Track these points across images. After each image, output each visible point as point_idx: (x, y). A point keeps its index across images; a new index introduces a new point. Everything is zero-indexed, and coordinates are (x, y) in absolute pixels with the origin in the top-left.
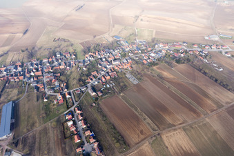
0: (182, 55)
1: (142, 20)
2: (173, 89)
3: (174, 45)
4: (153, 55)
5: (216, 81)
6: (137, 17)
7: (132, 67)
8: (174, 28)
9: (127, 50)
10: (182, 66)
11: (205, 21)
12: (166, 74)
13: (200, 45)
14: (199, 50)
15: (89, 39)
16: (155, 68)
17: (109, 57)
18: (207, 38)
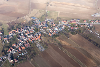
0: (76, 28)
1: (51, 5)
2: (68, 53)
3: (71, 22)
4: (56, 29)
5: (97, 45)
6: (48, 3)
7: (41, 39)
8: (72, 9)
9: (39, 26)
10: (75, 36)
11: (92, 4)
12: (64, 43)
13: (88, 21)
14: (87, 24)
15: (14, 20)
16: (57, 38)
17: (26, 32)
18: (93, 16)
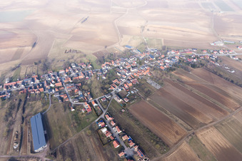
0: (195, 60)
1: (148, 30)
2: (195, 91)
3: (185, 52)
4: (167, 61)
5: (232, 81)
6: (143, 28)
8: (181, 36)
9: (141, 58)
10: (198, 70)
11: (207, 29)
12: (184, 78)
13: (208, 51)
14: (209, 55)
16: (173, 73)
17: (125, 65)
18: (213, 44)
